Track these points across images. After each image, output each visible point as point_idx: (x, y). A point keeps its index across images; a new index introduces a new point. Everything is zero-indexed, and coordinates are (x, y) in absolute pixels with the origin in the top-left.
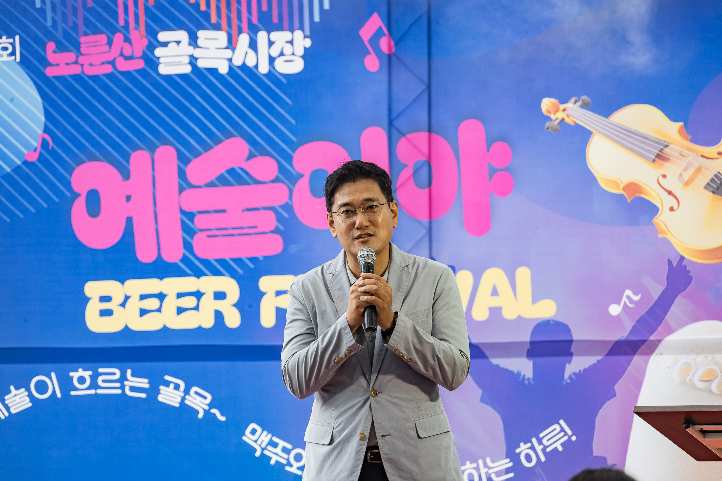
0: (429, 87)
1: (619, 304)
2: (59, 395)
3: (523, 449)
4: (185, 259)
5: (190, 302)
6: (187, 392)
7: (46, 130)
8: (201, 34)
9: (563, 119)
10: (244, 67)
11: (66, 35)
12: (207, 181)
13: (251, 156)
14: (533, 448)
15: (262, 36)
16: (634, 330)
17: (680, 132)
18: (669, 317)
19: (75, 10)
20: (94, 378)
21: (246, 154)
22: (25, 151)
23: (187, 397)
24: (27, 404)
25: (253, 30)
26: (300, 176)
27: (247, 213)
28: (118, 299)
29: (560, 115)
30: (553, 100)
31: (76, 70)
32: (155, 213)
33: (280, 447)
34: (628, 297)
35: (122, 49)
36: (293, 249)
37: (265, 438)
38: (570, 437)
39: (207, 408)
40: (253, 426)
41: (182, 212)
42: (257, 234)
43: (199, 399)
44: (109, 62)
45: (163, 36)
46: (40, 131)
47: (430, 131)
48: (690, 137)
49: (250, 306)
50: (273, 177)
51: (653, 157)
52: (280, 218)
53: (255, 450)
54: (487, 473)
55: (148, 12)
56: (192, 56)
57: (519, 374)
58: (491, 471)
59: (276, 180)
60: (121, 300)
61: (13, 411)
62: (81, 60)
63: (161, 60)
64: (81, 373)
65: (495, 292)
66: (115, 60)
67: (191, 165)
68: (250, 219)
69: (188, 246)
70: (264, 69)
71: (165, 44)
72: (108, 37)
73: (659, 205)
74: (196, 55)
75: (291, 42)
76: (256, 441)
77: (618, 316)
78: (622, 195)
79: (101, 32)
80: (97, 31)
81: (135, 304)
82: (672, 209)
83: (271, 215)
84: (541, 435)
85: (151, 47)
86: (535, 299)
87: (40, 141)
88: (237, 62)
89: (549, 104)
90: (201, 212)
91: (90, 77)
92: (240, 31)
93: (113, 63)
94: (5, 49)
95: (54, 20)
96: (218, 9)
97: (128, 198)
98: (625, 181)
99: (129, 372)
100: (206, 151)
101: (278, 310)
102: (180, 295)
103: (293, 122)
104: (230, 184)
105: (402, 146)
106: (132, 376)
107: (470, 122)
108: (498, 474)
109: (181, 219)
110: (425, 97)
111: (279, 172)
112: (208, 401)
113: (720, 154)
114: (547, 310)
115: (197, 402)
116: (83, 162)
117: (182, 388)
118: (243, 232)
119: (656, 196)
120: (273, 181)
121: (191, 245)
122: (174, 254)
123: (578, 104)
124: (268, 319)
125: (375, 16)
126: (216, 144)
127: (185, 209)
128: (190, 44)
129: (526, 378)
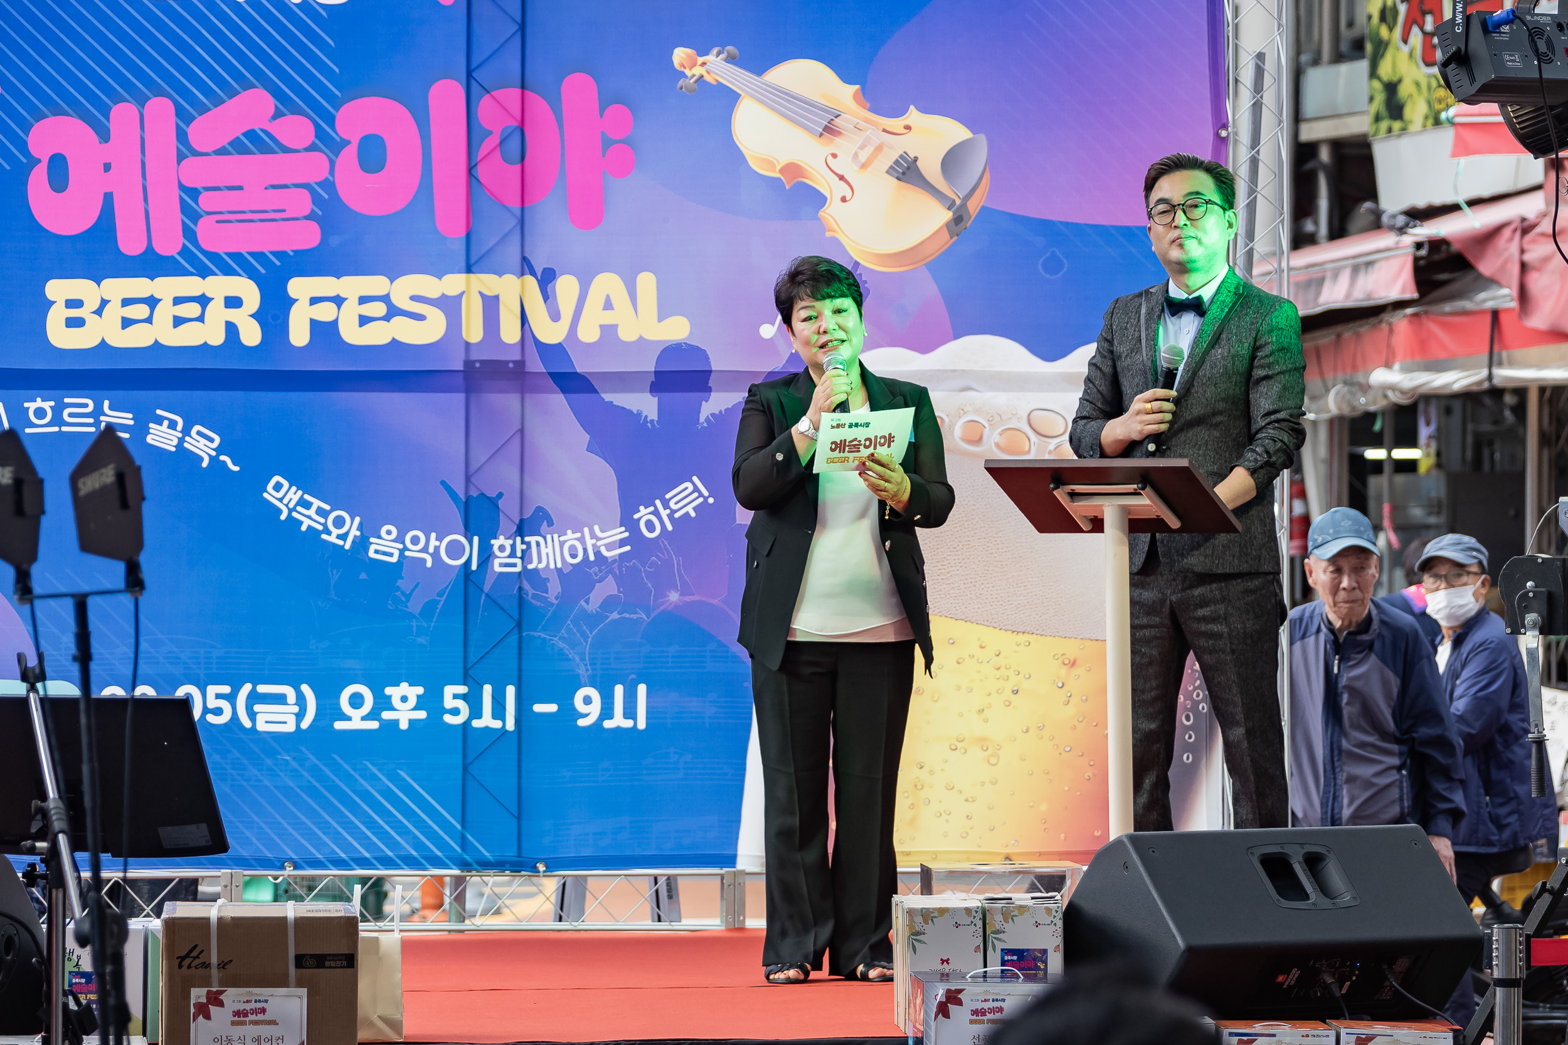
0: (523, 28)
1: (773, 323)
3: (643, 514)
4: (184, 252)
5: (193, 309)
6: (186, 431)
9: (702, 76)
12: (217, 146)
13: (278, 115)
17: (855, 97)
20: (58, 411)
21: (272, 111)
26: (345, 143)
27: (271, 190)
28: (92, 304)
29: (698, 71)
30: (688, 51)
32: (145, 189)
33: (314, 508)
36: (335, 241)
37: (294, 495)
38: (706, 499)
39: (214, 453)
40: (277, 479)
41: (182, 187)
42: (284, 220)
43: (203, 441)
47: (523, 86)
48: (868, 105)
49: (275, 317)
50: (308, 143)
51: (821, 130)
52: (316, 199)
53: (280, 511)
54: (594, 546)
57: (639, 414)
58: (599, 543)
59: (312, 148)
60: (96, 305)
64: (39, 403)
65: (608, 305)
67: (194, 124)
68: (274, 200)
69: (189, 234)
73: (827, 194)
76: (281, 500)
77: (771, 339)
78: (779, 179)
81: (115, 312)
82: (844, 199)
83: (305, 194)
84: (668, 496)
86: (662, 316)
89: (684, 56)
90: (207, 189)
97: (107, 167)
98: (783, 161)
99: (106, 403)
100: (216, 106)
101: (314, 323)
102: (178, 301)
103: (337, 70)
104: (248, 152)
105: (485, 107)
106: (111, 408)
107: (578, 76)
108: (609, 547)
109: (181, 198)
110: (517, 41)
111: (316, 137)
112: (215, 445)
113: (908, 128)
114: (677, 330)
115: (200, 445)
116: (45, 117)
117: (180, 427)
118: (265, 217)
119: (824, 182)
120: (307, 149)
121: (195, 233)
122: (169, 244)
123: (721, 56)
124: (299, 335)
126: (230, 97)
127: (186, 183)
129: (649, 420)
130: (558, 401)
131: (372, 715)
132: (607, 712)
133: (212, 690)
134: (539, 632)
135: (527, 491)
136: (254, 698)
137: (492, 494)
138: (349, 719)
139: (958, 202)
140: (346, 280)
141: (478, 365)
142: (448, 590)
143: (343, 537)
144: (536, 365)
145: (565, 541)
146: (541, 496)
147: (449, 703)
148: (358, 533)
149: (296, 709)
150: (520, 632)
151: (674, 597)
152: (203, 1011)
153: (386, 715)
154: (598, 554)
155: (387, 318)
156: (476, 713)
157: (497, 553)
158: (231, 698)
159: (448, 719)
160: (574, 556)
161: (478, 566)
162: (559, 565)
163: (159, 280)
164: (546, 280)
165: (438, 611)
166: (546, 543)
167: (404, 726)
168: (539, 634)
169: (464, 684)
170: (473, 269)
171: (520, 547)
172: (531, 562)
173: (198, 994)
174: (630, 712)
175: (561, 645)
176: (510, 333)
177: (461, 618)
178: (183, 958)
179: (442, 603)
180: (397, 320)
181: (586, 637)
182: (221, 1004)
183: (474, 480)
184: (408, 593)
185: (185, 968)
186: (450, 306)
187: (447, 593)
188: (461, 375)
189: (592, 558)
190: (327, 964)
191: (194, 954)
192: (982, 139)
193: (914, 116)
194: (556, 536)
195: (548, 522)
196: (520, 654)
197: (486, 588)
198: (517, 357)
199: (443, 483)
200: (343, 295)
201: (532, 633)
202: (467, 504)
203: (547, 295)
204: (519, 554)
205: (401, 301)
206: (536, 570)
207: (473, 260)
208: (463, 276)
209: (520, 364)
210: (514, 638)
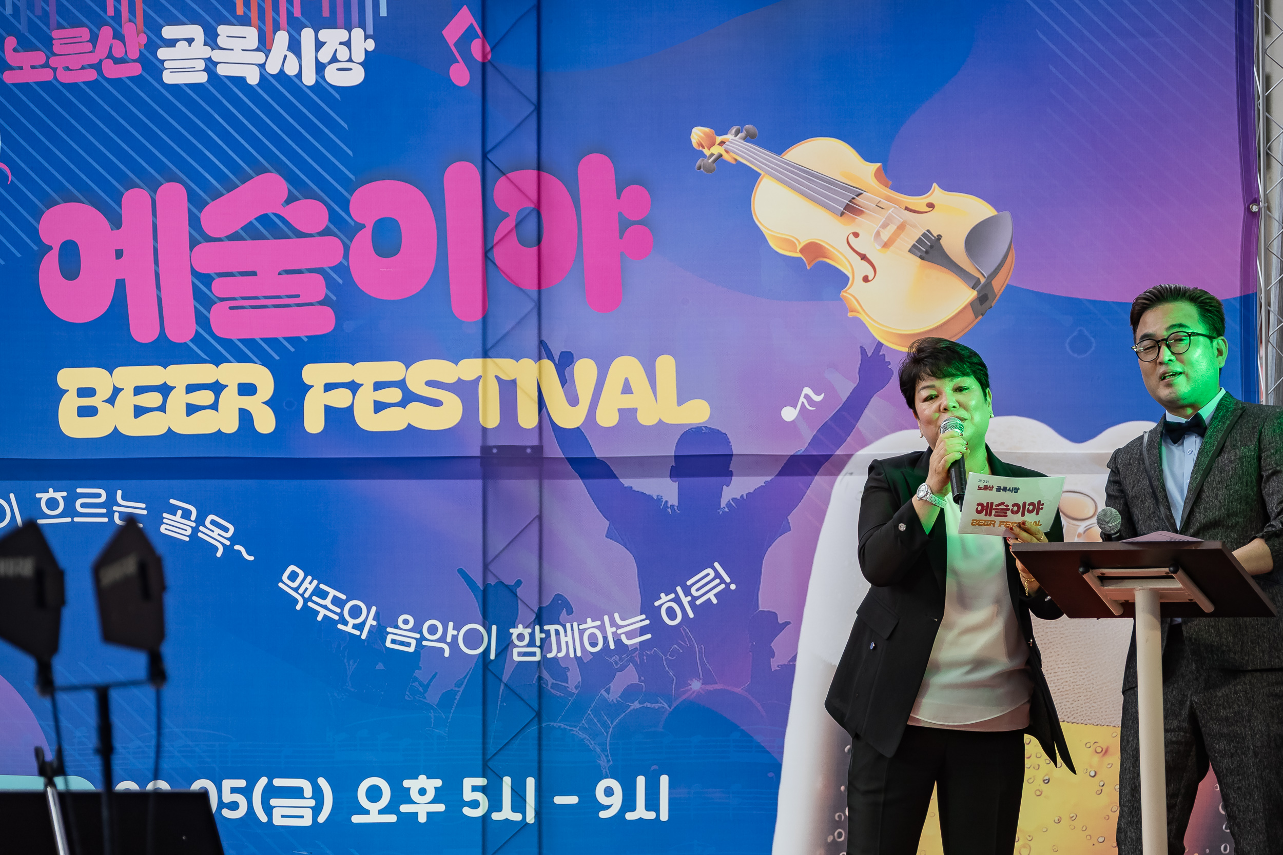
0: (538, 108)
1: (795, 407)
2: (20, 524)
3: (664, 601)
4: (197, 338)
5: (206, 397)
6: (200, 521)
7: (5, 158)
8: (223, 30)
9: (720, 156)
10: (281, 76)
11: (31, 25)
12: (230, 232)
13: (291, 199)
14: (677, 600)
15: (307, 35)
16: (814, 441)
17: (877, 175)
18: (862, 425)
20: (70, 501)
21: (284, 196)
25: (295, 28)
26: (361, 227)
27: (285, 276)
28: (104, 392)
29: (716, 150)
30: (707, 130)
31: (46, 75)
32: (157, 275)
33: (330, 597)
34: (807, 397)
35: (111, 48)
36: (348, 326)
37: (309, 585)
38: (728, 585)
39: (228, 543)
40: (292, 568)
41: (194, 273)
42: (298, 305)
43: (217, 531)
44: (92, 66)
45: (169, 32)
47: (539, 168)
48: (890, 183)
49: (290, 405)
50: (321, 228)
51: (842, 209)
52: (330, 283)
53: (297, 601)
54: (614, 634)
56: (209, 60)
57: (659, 499)
58: (619, 631)
59: (325, 232)
60: (108, 394)
62: (53, 62)
63: (166, 64)
64: (51, 493)
65: (627, 389)
66: (101, 61)
67: (207, 210)
68: (290, 285)
69: (203, 321)
70: (309, 78)
71: (172, 43)
72: (91, 31)
73: (849, 274)
74: (214, 59)
75: (348, 44)
76: (296, 590)
77: (793, 421)
78: (800, 258)
79: (82, 25)
80: (76, 23)
81: (127, 400)
82: (866, 279)
83: (319, 279)
84: (689, 583)
85: (152, 47)
86: (681, 400)
88: (273, 68)
89: (702, 135)
90: (220, 275)
91: (67, 86)
92: (277, 28)
93: (98, 67)
95: (15, 7)
97: (119, 254)
98: (804, 240)
99: (119, 493)
100: (228, 191)
101: (329, 410)
102: (191, 388)
103: (351, 153)
104: (263, 237)
105: (501, 189)
106: (123, 498)
107: (595, 157)
108: (630, 635)
109: (193, 283)
110: (533, 121)
111: (330, 221)
112: (229, 535)
113: (931, 206)
114: (697, 413)
115: (215, 535)
116: (57, 203)
117: (193, 517)
118: (280, 303)
119: (845, 262)
120: (321, 234)
121: (208, 320)
122: (182, 331)
123: (740, 135)
124: (314, 422)
125: (465, 9)
126: (243, 182)
127: (199, 269)
128: (206, 44)
129: (669, 505)
130: (577, 486)
131: (389, 809)
132: (629, 803)
133: (227, 784)
134: (559, 722)
135: (546, 579)
136: (270, 792)
137: (510, 582)
138: (367, 812)
139: (983, 281)
140: (360, 365)
141: (495, 451)
142: (466, 680)
143: (360, 627)
144: (554, 450)
145: (585, 630)
146: (561, 584)
147: (468, 795)
148: (374, 623)
149: (312, 803)
150: (540, 723)
151: (696, 685)
153: (404, 808)
154: (618, 642)
155: (403, 404)
156: (496, 805)
157: (516, 642)
158: (247, 792)
159: (467, 811)
160: (594, 644)
161: (496, 656)
162: (579, 654)
163: (172, 368)
164: (564, 364)
165: (456, 702)
166: (565, 631)
167: (422, 819)
168: (559, 724)
169: (483, 777)
170: (490, 353)
171: (539, 636)
172: (551, 651)
174: (652, 803)
175: (582, 735)
176: (528, 418)
177: (480, 708)
179: (459, 694)
180: (413, 406)
181: (606, 727)
183: (492, 567)
184: (425, 683)
186: (466, 391)
187: (465, 683)
188: (479, 460)
189: (612, 646)
192: (1007, 216)
193: (937, 194)
194: (575, 624)
195: (567, 611)
196: (540, 745)
197: (505, 678)
198: (535, 442)
199: (461, 571)
200: (358, 381)
201: (552, 724)
202: (485, 592)
203: (565, 379)
204: (538, 643)
205: (417, 386)
206: (555, 659)
207: (490, 343)
208: (479, 362)
209: (538, 449)
210: (534, 728)
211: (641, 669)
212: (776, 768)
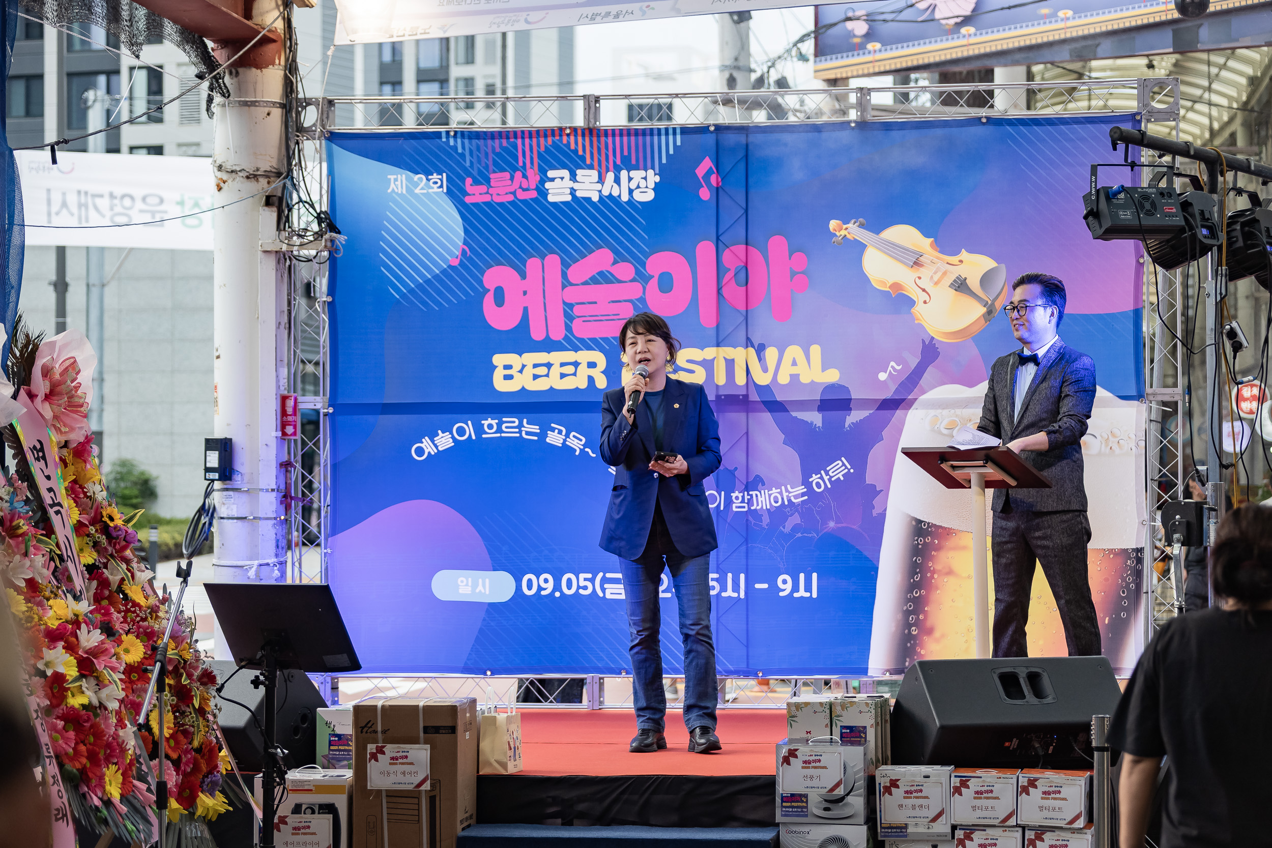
0: (746, 211)
1: (886, 372)
2: (474, 437)
3: (815, 478)
4: (566, 338)
5: (570, 369)
6: (567, 436)
7: (465, 243)
8: (579, 172)
9: (846, 236)
10: (610, 196)
11: (480, 173)
12: (583, 280)
13: (615, 262)
14: (822, 478)
15: (624, 174)
16: (896, 391)
17: (931, 245)
18: (922, 382)
19: (487, 154)
20: (499, 425)
21: (612, 260)
22: (450, 259)
23: (568, 439)
24: (451, 444)
25: (617, 170)
26: (651, 277)
27: (612, 304)
28: (517, 367)
29: (843, 233)
30: (838, 221)
31: (487, 198)
32: (545, 304)
34: (892, 367)
35: (521, 183)
38: (849, 470)
39: (582, 447)
41: (564, 303)
42: (619, 319)
43: (576, 441)
44: (511, 193)
45: (551, 174)
46: (461, 244)
47: (747, 244)
48: (939, 249)
49: (614, 373)
50: (631, 278)
51: (912, 264)
54: (787, 496)
55: (540, 155)
56: (572, 189)
57: (812, 423)
58: (790, 495)
59: (633, 280)
60: (520, 368)
61: (440, 449)
62: (491, 191)
63: (550, 191)
64: (490, 421)
65: (794, 363)
66: (516, 190)
67: (571, 269)
68: (612, 309)
69: (568, 328)
70: (625, 198)
71: (553, 180)
72: (511, 174)
73: (915, 299)
74: (575, 188)
75: (645, 178)
77: (885, 381)
78: (889, 292)
79: (505, 170)
80: (503, 170)
81: (529, 371)
83: (630, 305)
84: (828, 469)
85: (542, 182)
86: (824, 369)
87: (460, 250)
88: (606, 193)
89: (835, 224)
90: (578, 304)
91: (498, 204)
92: (608, 170)
93: (514, 193)
94: (436, 183)
95: (471, 162)
96: (592, 154)
97: (525, 293)
98: (891, 282)
99: (525, 421)
100: (582, 259)
102: (563, 365)
103: (646, 237)
104: (600, 283)
105: (726, 256)
106: (527, 423)
107: (777, 238)
108: (796, 497)
109: (564, 309)
110: (744, 219)
111: (636, 274)
112: (583, 443)
113: (961, 261)
114: (832, 376)
115: (575, 443)
116: (493, 266)
117: (564, 433)
118: (609, 318)
119: (914, 293)
120: (631, 281)
121: (571, 328)
122: (558, 334)
123: (856, 224)
125: (707, 159)
126: (590, 254)
127: (567, 301)
128: (570, 180)
129: (817, 427)
130: (767, 417)
132: (796, 588)
133: (582, 576)
135: (750, 466)
136: (604, 580)
137: (731, 468)
139: (990, 302)
141: (723, 397)
144: (754, 397)
145: (771, 494)
146: (758, 469)
150: (747, 544)
151: (832, 524)
152: (374, 757)
154: (789, 501)
156: (724, 589)
157: (735, 501)
158: (592, 581)
160: (776, 502)
161: (724, 508)
162: (768, 507)
163: (552, 354)
164: (760, 350)
166: (761, 495)
168: (758, 545)
169: (717, 573)
170: (720, 345)
171: (747, 497)
172: (753, 506)
173: (371, 748)
174: (808, 588)
176: (740, 380)
178: (363, 728)
181: (783, 547)
182: (384, 753)
185: (364, 733)
186: (708, 365)
189: (786, 503)
190: (441, 731)
191: (369, 725)
192: (1003, 266)
193: (964, 255)
194: (766, 491)
195: (762, 484)
196: (747, 556)
197: (729, 521)
198: (745, 393)
201: (754, 545)
203: (760, 358)
204: (746, 501)
206: (756, 510)
207: (720, 339)
208: (715, 349)
209: (746, 396)
210: (743, 548)
211: (802, 516)
212: (876, 569)
